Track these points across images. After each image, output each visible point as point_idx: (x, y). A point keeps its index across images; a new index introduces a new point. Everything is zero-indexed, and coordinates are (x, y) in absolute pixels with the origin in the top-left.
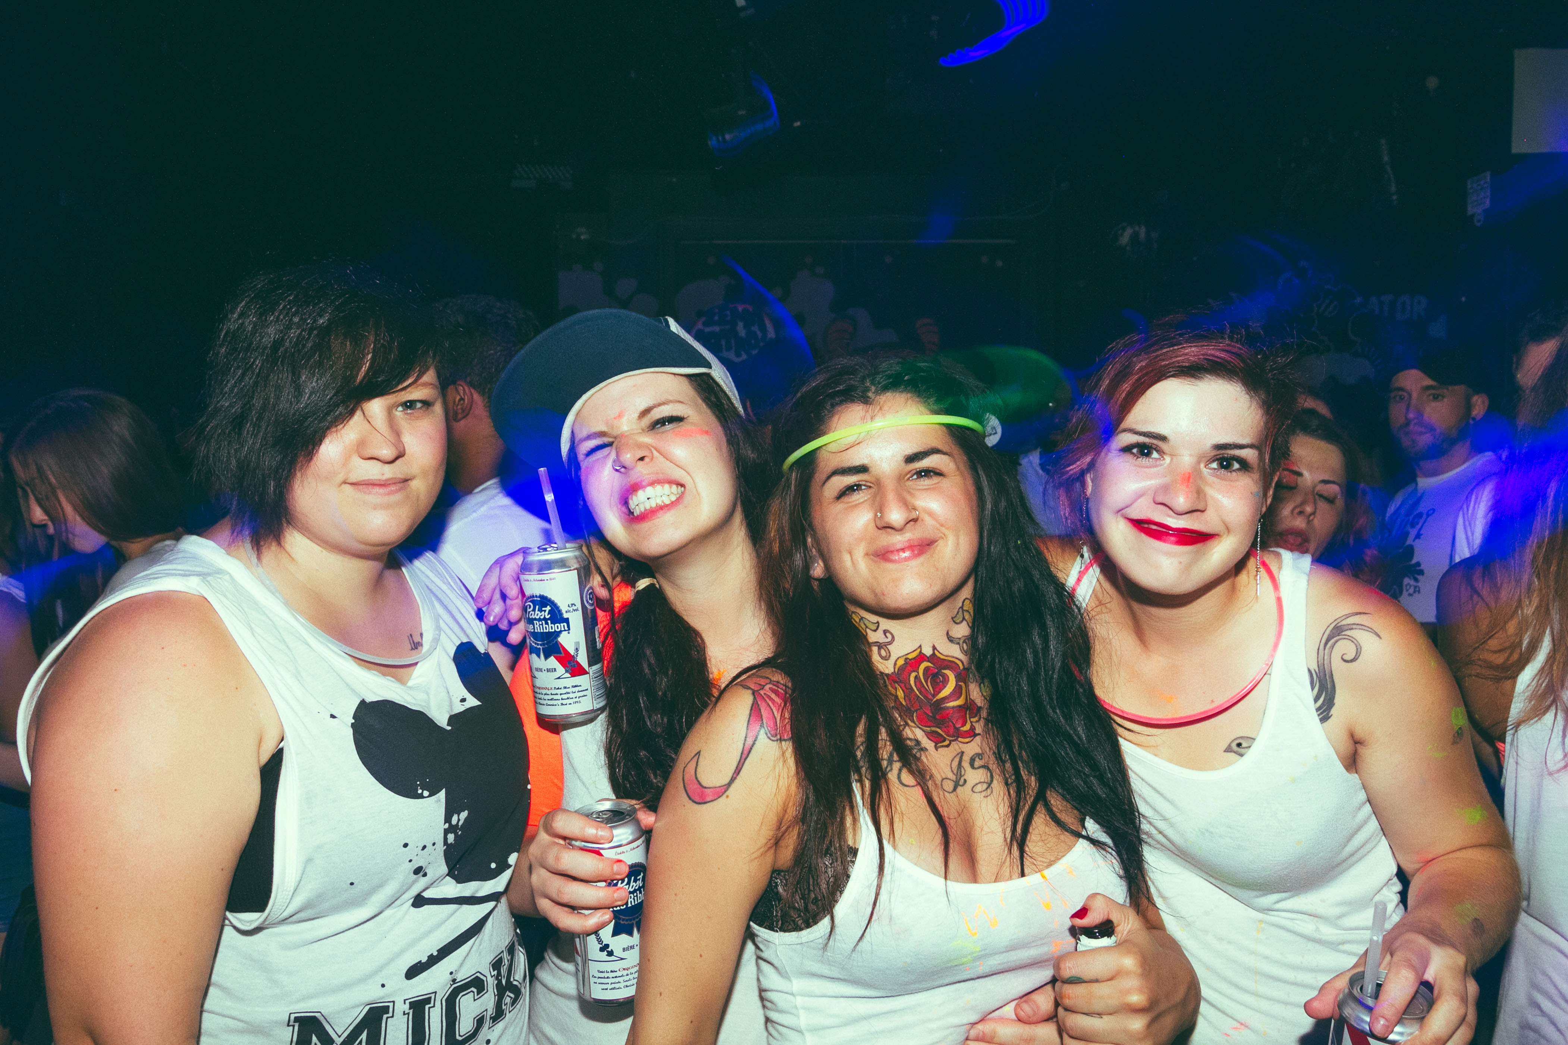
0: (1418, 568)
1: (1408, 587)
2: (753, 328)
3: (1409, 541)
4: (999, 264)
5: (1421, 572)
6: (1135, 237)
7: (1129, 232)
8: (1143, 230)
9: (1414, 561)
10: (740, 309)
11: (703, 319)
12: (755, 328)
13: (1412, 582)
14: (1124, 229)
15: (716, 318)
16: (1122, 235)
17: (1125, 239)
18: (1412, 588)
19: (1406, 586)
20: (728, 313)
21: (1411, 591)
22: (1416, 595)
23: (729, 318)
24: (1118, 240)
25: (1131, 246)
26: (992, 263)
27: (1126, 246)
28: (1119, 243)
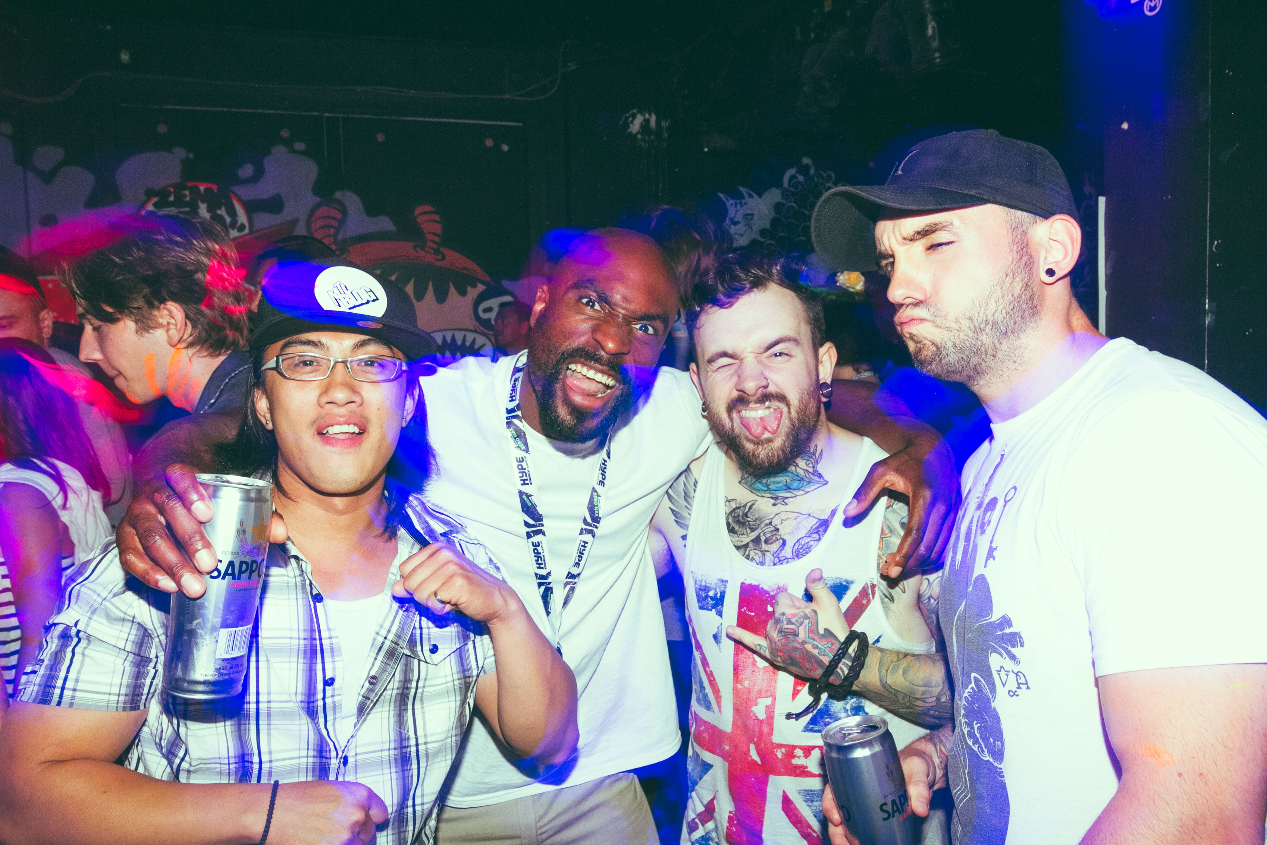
0: (1008, 631)
1: (1003, 673)
2: (219, 212)
3: (978, 570)
4: (505, 148)
5: (1015, 639)
6: (646, 124)
7: (639, 119)
8: (653, 119)
9: (995, 616)
10: (202, 188)
11: (156, 199)
12: (222, 212)
13: (1008, 664)
14: (634, 116)
15: (172, 198)
16: (632, 122)
17: (635, 126)
18: (1012, 676)
19: (999, 672)
20: (187, 192)
21: (1012, 684)
22: (1023, 692)
23: (188, 199)
24: (629, 127)
25: (641, 135)
26: (497, 146)
27: (637, 134)
28: (629, 130)
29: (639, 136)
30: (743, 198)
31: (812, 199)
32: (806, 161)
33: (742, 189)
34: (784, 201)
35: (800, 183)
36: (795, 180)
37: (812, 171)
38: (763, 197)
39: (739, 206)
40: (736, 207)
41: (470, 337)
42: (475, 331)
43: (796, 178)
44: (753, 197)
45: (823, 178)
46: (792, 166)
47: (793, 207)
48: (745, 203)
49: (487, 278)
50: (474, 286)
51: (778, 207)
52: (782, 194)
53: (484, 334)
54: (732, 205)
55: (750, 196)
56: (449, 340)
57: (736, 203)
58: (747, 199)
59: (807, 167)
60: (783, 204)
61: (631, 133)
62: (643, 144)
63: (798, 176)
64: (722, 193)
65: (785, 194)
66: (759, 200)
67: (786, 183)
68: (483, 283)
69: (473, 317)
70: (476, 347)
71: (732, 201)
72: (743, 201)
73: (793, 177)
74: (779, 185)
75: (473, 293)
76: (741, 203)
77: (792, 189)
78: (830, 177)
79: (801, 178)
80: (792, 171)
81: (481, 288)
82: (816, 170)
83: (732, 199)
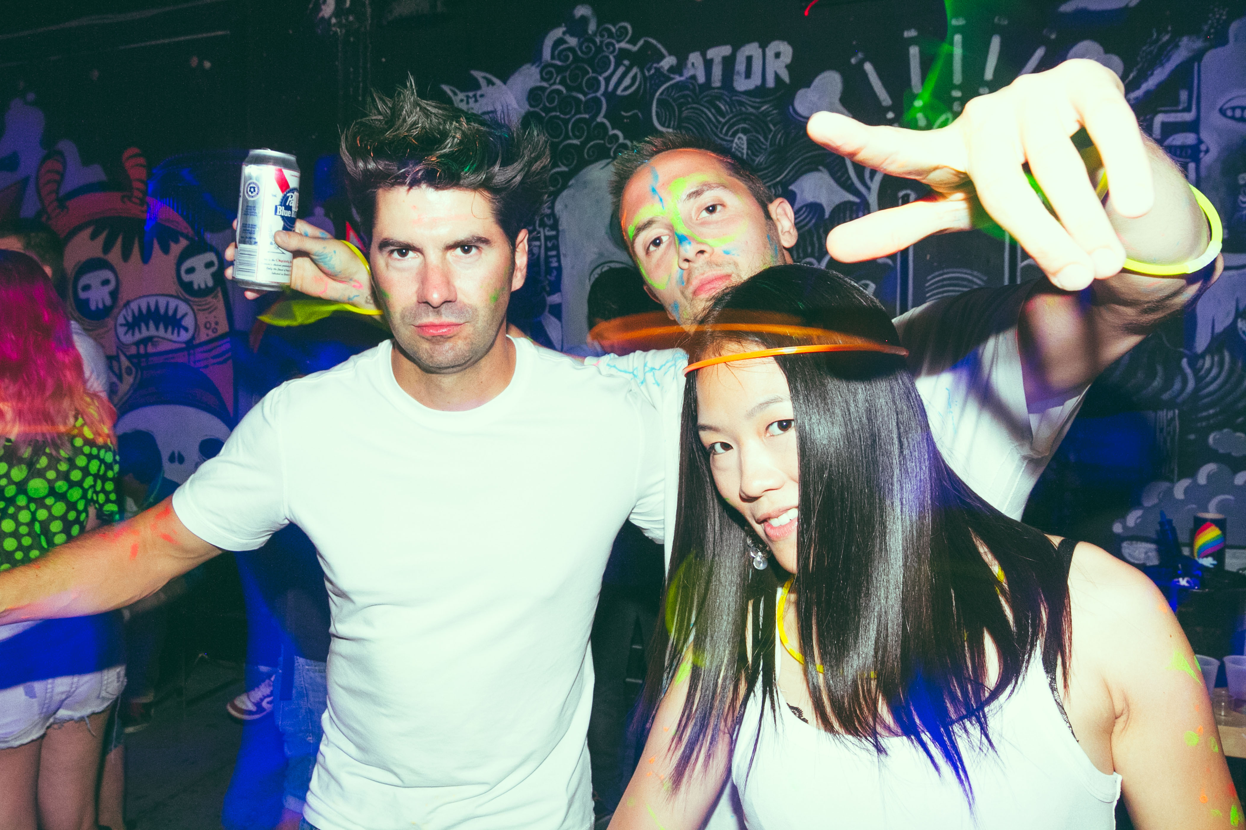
24: (320, 10)
25: (336, 18)
26: (201, 64)
27: (330, 18)
28: (321, 15)
29: (334, 21)
30: (478, 87)
31: (591, 74)
32: (582, 11)
33: (478, 75)
34: (545, 84)
35: (572, 49)
36: (562, 47)
37: (592, 27)
38: (510, 81)
39: (471, 101)
40: (468, 103)
41: (173, 303)
42: (177, 297)
43: (565, 42)
44: (493, 84)
45: (611, 35)
46: (558, 25)
47: (558, 92)
48: (482, 96)
49: (190, 232)
50: (177, 241)
51: (534, 95)
52: (541, 72)
53: (186, 301)
54: (462, 101)
55: (490, 83)
56: (153, 307)
57: (468, 97)
58: (485, 88)
59: (584, 20)
60: (543, 89)
61: (323, 18)
62: (339, 30)
63: (568, 38)
64: (447, 83)
65: (546, 74)
66: (504, 87)
67: (547, 54)
68: (186, 237)
69: (175, 280)
70: (179, 316)
71: (461, 96)
72: (479, 93)
73: (560, 42)
74: (535, 57)
75: (176, 249)
76: (475, 96)
77: (558, 63)
78: (623, 32)
79: (573, 41)
80: (558, 33)
81: (184, 243)
82: (599, 25)
83: (462, 91)
